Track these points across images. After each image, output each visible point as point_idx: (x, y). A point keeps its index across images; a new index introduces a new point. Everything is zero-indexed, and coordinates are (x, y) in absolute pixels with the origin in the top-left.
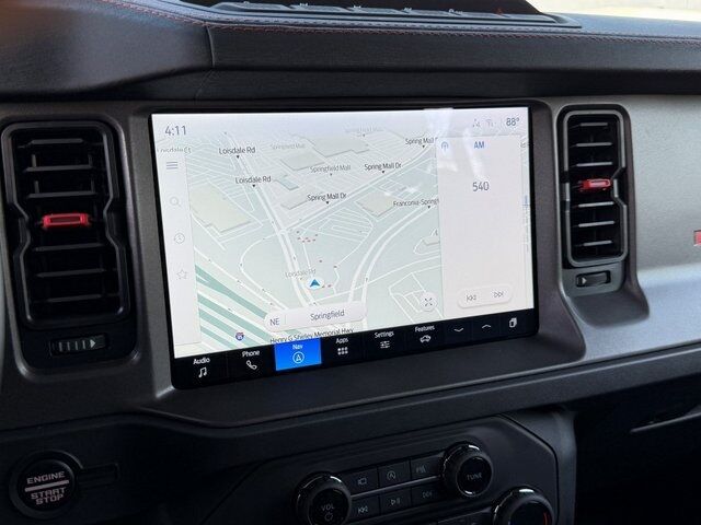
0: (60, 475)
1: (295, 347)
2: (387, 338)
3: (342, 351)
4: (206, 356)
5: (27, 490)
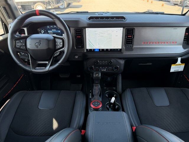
2: (105, 50)
4: (89, 49)
5: (75, 57)
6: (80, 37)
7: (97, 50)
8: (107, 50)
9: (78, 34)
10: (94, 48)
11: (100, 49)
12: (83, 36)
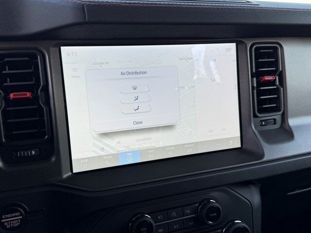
0: (18, 214)
1: (128, 154)
2: (171, 150)
3: (150, 156)
4: (87, 158)
5: (3, 221)
6: (28, 95)
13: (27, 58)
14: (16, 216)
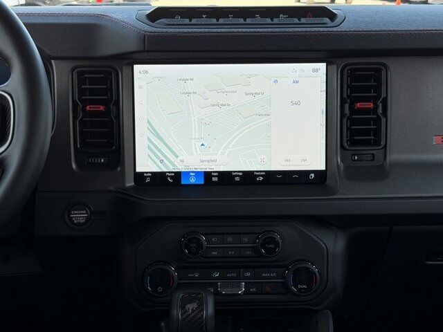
0: (84, 212)
1: (191, 174)
2: (238, 176)
3: (215, 179)
4: (150, 173)
5: (72, 216)
6: (102, 108)
7: (193, 181)
8: (248, 176)
9: (92, 92)
10: (180, 168)
11: (208, 175)
12: (117, 103)
13: (103, 76)
14: (82, 214)
